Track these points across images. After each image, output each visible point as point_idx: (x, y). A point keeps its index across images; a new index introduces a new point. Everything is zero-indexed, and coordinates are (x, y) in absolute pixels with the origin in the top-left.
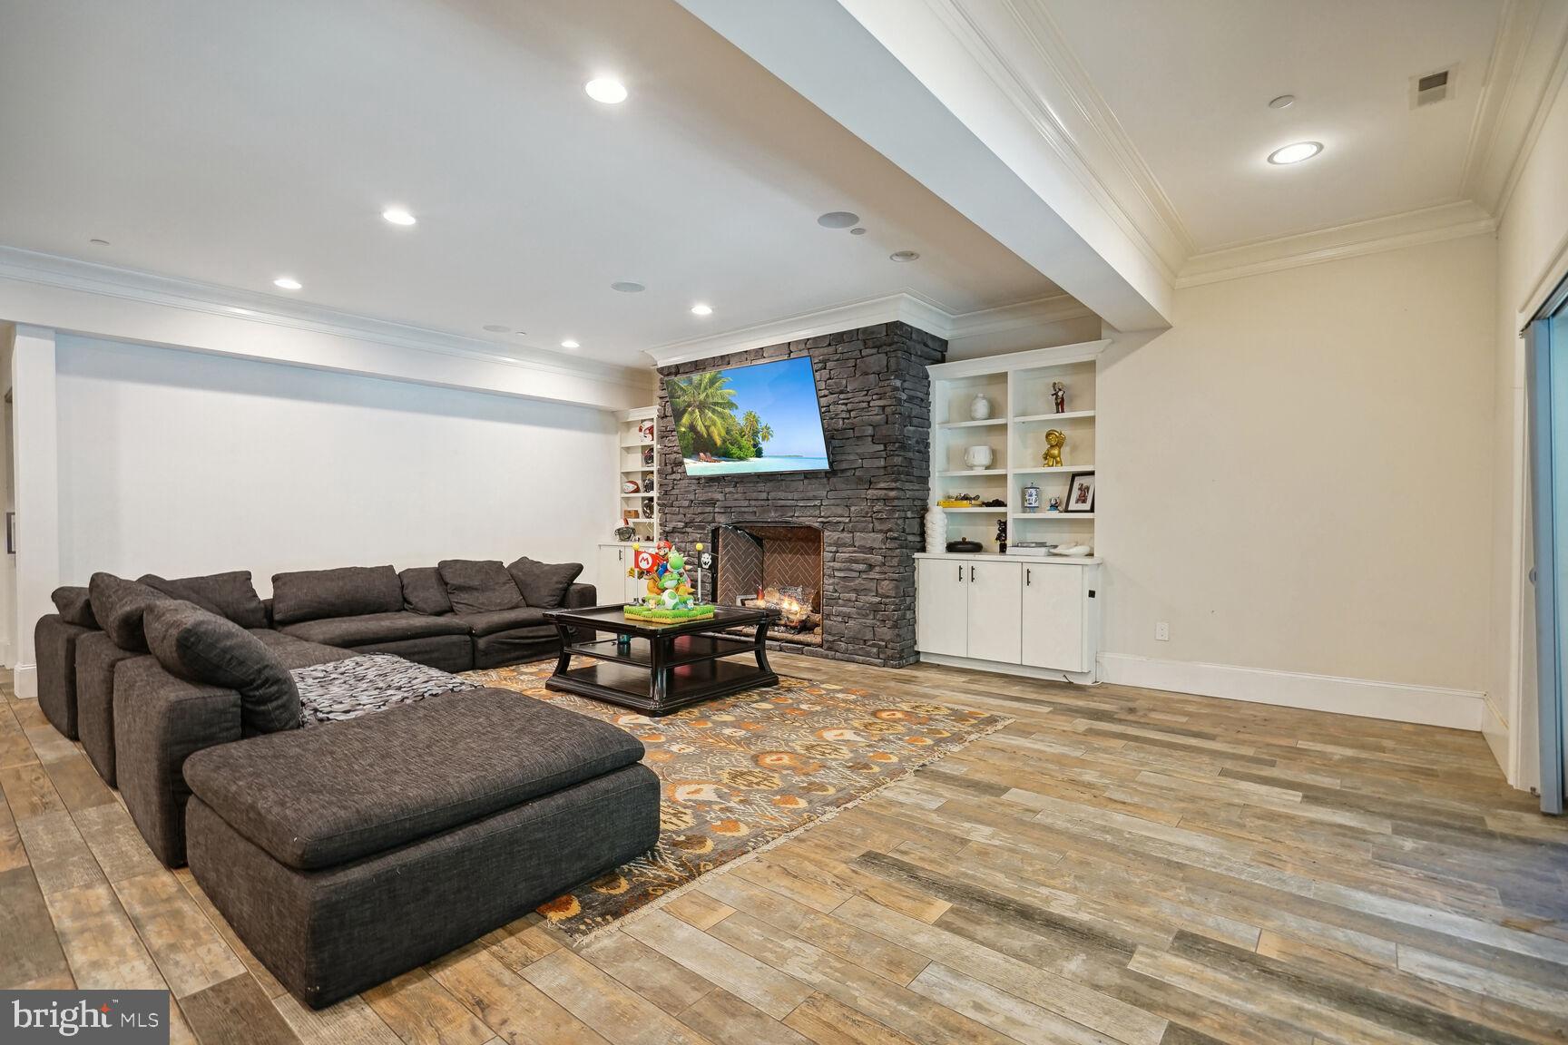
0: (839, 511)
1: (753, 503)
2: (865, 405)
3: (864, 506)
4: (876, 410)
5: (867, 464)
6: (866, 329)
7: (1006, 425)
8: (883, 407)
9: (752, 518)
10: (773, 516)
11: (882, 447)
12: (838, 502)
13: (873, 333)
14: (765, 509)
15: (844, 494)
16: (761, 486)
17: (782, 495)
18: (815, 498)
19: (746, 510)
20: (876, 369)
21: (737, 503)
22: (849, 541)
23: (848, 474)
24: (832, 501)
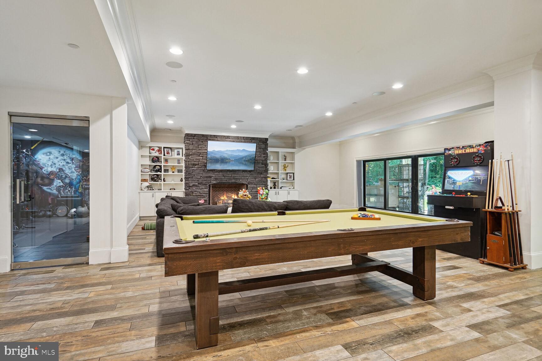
0: (253, 180)
1: (226, 177)
2: (260, 155)
3: (260, 179)
4: (263, 157)
5: (260, 169)
6: (260, 138)
7: (279, 162)
8: (264, 157)
9: (226, 182)
10: (233, 181)
11: (264, 165)
12: (253, 178)
13: (262, 139)
14: (231, 179)
15: (255, 176)
16: (228, 173)
17: (235, 175)
18: (247, 177)
19: (224, 179)
20: (263, 148)
21: (220, 177)
22: (256, 187)
23: (255, 171)
24: (251, 178)
